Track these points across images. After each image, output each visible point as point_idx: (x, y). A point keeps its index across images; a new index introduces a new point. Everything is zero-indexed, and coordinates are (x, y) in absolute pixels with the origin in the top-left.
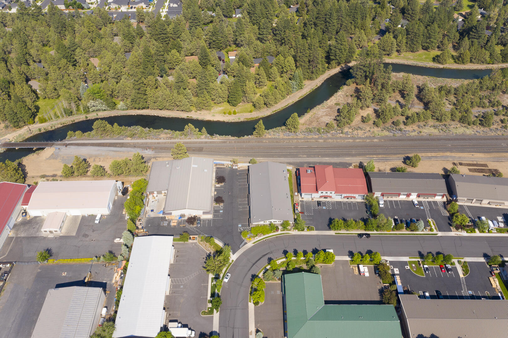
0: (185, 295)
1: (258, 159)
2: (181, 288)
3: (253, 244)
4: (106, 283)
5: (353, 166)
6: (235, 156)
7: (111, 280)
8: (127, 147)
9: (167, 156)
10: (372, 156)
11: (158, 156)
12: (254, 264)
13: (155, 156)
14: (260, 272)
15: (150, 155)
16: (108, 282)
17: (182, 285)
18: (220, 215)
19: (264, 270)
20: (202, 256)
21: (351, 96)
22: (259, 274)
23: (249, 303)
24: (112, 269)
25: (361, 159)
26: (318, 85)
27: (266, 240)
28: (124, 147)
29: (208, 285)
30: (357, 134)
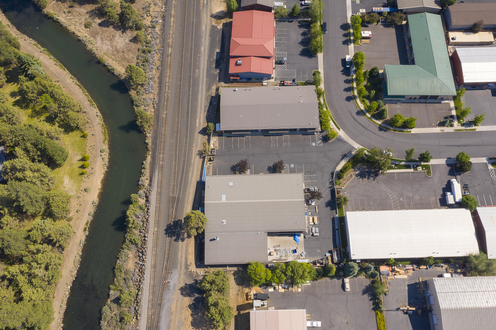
0: (411, 195)
1: (197, 125)
2: (403, 199)
3: (341, 129)
4: (408, 285)
5: (216, 25)
6: (192, 153)
7: (404, 280)
8: (159, 318)
9: (184, 249)
10: (202, 4)
11: (183, 262)
12: (366, 129)
13: (183, 267)
14: (375, 122)
15: (180, 275)
16: (407, 283)
17: (399, 199)
18: (297, 166)
19: (373, 120)
20: (360, 182)
21: (71, 7)
22: (378, 124)
23: (412, 132)
24: (389, 283)
25: (205, 15)
26: (33, 42)
27: (334, 117)
28: (158, 322)
29: (397, 173)
30: (157, 13)
